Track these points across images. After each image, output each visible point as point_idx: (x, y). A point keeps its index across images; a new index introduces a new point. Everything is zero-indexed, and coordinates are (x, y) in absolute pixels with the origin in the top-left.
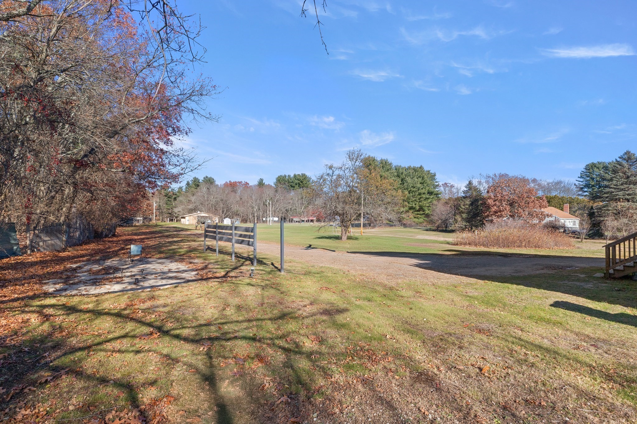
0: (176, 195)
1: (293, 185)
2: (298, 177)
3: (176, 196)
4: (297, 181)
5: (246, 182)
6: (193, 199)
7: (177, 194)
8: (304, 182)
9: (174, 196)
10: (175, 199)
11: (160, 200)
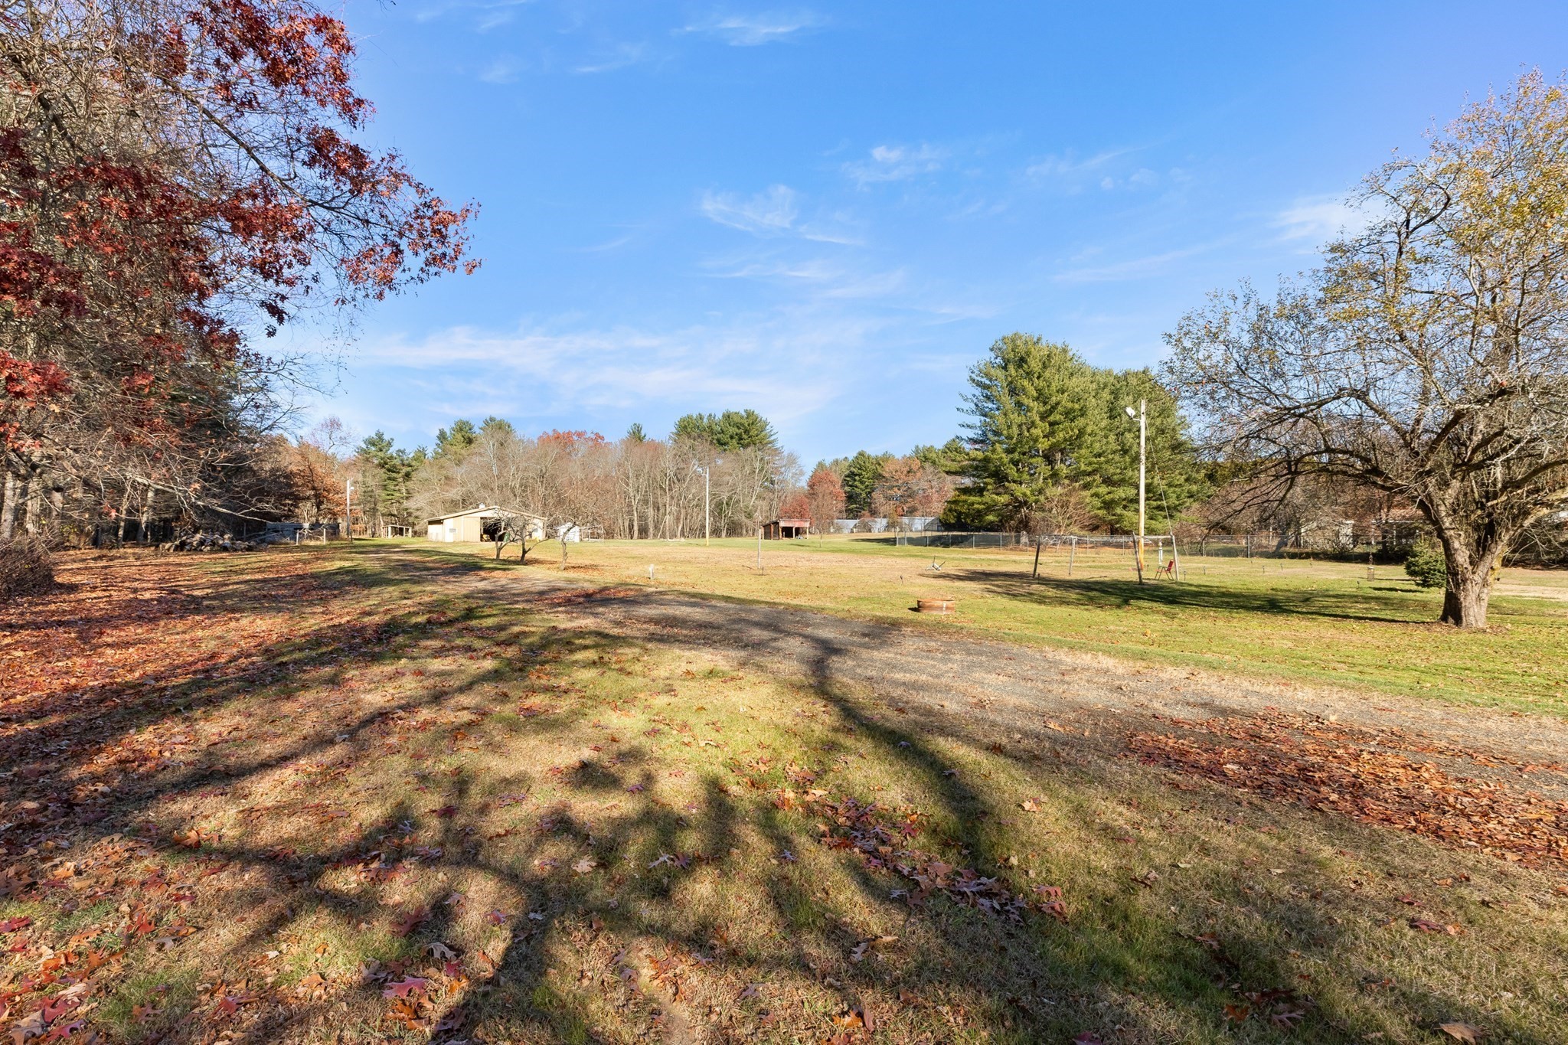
0: (410, 466)
1: (725, 438)
2: (736, 419)
3: (409, 469)
4: (733, 430)
5: (597, 434)
6: (459, 473)
7: (413, 463)
8: (753, 432)
9: (405, 470)
10: (407, 475)
11: (364, 476)
